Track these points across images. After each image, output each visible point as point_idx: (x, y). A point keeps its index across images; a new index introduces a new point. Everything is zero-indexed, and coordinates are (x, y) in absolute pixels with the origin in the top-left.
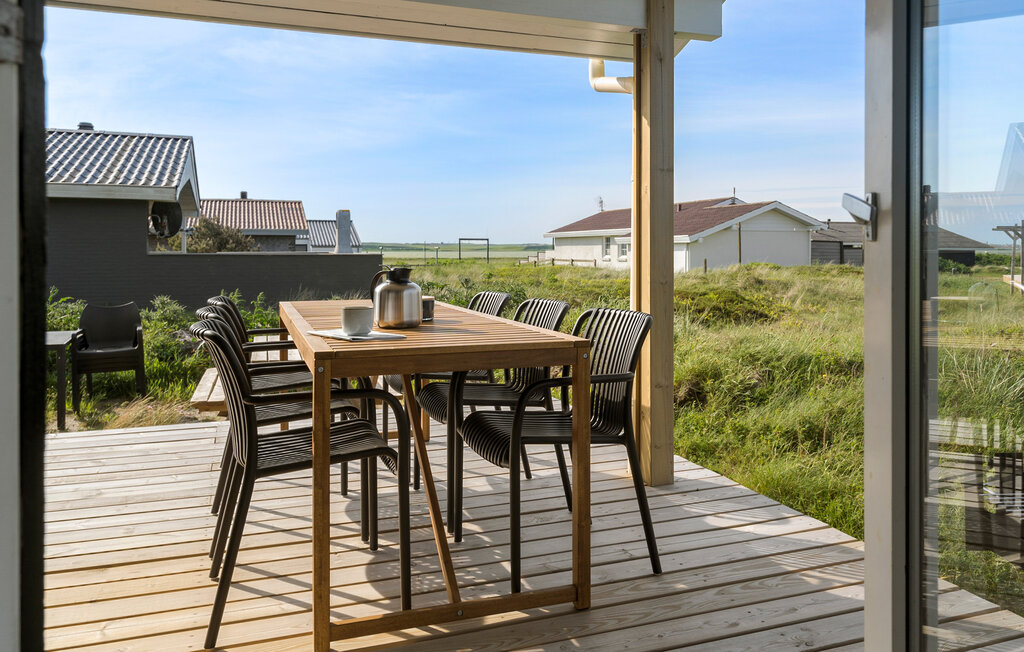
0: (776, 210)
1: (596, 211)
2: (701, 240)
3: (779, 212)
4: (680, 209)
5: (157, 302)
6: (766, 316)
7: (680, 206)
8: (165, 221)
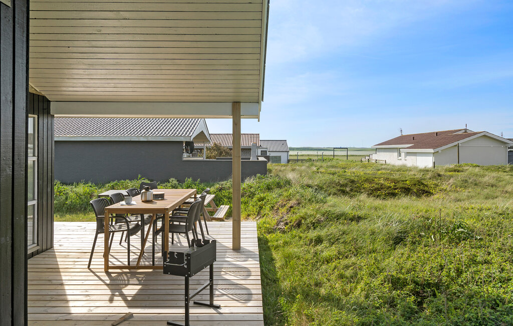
0: (485, 136)
1: (399, 135)
2: (440, 151)
3: (486, 137)
4: (437, 135)
5: (170, 180)
6: (429, 192)
7: (437, 133)
8: (189, 148)
